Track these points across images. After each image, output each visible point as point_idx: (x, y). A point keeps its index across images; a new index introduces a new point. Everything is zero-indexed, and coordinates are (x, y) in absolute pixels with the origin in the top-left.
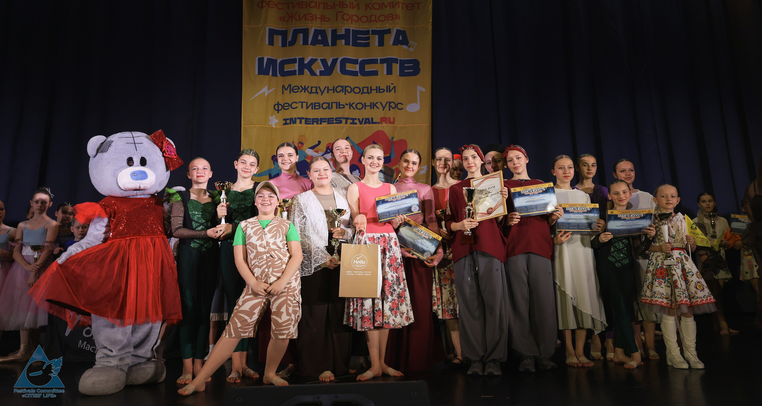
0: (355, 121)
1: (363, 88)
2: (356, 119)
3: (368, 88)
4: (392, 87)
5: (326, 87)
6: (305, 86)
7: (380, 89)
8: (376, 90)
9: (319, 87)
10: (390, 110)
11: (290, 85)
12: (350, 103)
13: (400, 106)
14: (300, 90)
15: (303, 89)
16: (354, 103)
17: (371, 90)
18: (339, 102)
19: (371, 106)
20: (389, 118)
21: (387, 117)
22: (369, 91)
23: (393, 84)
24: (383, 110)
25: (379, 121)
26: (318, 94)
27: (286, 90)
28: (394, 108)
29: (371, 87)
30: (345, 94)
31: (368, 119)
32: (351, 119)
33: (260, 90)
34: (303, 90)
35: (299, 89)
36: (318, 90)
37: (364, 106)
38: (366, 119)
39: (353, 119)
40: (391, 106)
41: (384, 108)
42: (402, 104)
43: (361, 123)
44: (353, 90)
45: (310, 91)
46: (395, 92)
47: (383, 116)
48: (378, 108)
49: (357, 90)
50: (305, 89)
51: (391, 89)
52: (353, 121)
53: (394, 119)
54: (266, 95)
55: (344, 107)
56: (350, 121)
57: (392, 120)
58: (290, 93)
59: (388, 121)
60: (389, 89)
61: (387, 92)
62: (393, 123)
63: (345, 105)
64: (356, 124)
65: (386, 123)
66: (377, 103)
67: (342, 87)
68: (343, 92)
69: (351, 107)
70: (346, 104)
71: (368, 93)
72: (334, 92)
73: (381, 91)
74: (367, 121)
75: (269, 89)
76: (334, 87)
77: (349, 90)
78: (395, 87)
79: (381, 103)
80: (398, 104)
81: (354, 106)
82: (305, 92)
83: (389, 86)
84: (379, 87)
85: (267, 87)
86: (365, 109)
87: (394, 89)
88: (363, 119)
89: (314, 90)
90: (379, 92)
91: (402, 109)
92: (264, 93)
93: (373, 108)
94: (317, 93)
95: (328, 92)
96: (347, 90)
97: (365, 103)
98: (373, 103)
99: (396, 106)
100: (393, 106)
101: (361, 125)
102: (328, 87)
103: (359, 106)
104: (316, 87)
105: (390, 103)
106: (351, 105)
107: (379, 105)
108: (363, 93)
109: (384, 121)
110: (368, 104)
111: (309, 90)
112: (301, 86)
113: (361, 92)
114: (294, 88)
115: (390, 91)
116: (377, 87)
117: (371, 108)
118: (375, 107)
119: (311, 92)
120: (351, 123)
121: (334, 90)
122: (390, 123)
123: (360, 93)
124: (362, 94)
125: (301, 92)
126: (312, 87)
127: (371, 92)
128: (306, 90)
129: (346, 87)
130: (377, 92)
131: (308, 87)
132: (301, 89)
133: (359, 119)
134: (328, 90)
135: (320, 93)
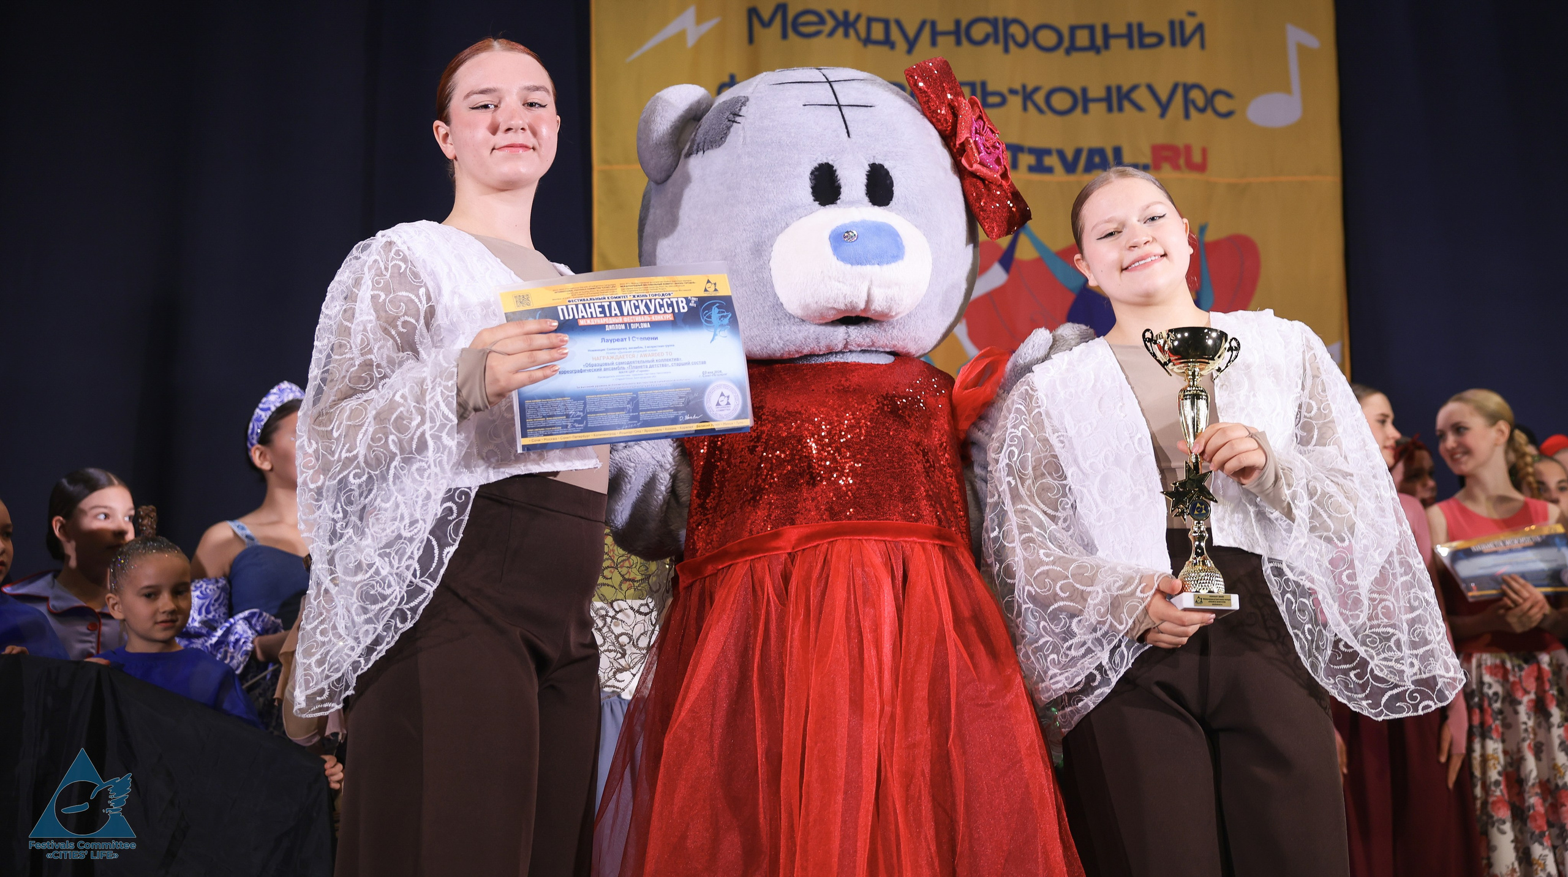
0: (1048, 161)
1: (1073, 29)
2: (1048, 152)
3: (1091, 29)
4: (1190, 25)
5: (923, 24)
6: (846, 14)
7: (1142, 35)
8: (1129, 36)
9: (898, 23)
10: (1187, 116)
11: (782, 8)
12: (1024, 87)
13: (1222, 104)
14: (827, 28)
15: (838, 24)
16: (1036, 89)
17: (1107, 36)
18: (984, 84)
19: (1108, 99)
20: (1188, 149)
21: (1180, 143)
22: (1099, 41)
23: (1192, 14)
24: (1163, 115)
25: (1147, 159)
26: (892, 45)
27: (766, 25)
28: (1202, 110)
29: (1105, 27)
30: (1006, 50)
31: (1101, 152)
32: (1032, 151)
33: (664, 23)
34: (840, 31)
35: (822, 21)
36: (895, 34)
37: (1081, 100)
38: (1092, 152)
39: (1040, 153)
40: (1194, 102)
41: (1164, 108)
42: (1228, 95)
43: (1070, 167)
44: (1031, 36)
45: (863, 34)
46: (1203, 45)
47: (1160, 140)
48: (1139, 108)
49: (1047, 38)
50: (846, 24)
51: (1189, 30)
52: (1040, 161)
53: (1204, 151)
54: (691, 41)
55: (1003, 102)
56: (1026, 160)
57: (1197, 158)
58: (785, 36)
59: (1182, 162)
60: (1179, 36)
61: (1173, 43)
62: (1202, 168)
63: (1005, 91)
64: (1050, 170)
65: (1176, 167)
66: (1134, 88)
67: (994, 22)
68: (996, 41)
69: (1030, 106)
70: (1013, 92)
71: (1093, 47)
72: (958, 43)
73: (1148, 40)
74: (1097, 160)
75: (700, 19)
76: (958, 23)
77: (1020, 36)
78: (1200, 28)
79: (1150, 88)
80: (1217, 92)
81: (1039, 98)
82: (846, 35)
83: (1182, 23)
84: (1140, 26)
85: (690, 14)
86: (1085, 110)
87: (1197, 38)
88: (1078, 152)
89: (878, 31)
90: (1142, 45)
91: (1229, 114)
92: (681, 36)
93: (1121, 109)
94: (888, 42)
95: (934, 43)
96: (1013, 37)
97: (1084, 91)
98: (1119, 88)
99: (1210, 101)
100: (1201, 102)
101: (1072, 178)
102: (933, 24)
103: (1061, 101)
104: (886, 23)
105: (1187, 89)
106: (1027, 96)
107: (1142, 96)
108: (1072, 48)
109: (1167, 159)
110: (1096, 91)
111: (861, 26)
112: (832, 13)
113: (1066, 43)
114: (803, 19)
115: (1185, 42)
116: (1130, 26)
117: (1110, 109)
118: (1126, 105)
119: (868, 41)
120: (1031, 169)
121: (961, 33)
122: (1192, 166)
123: (1061, 51)
124: (1068, 52)
125: (831, 34)
126: (870, 21)
127: (1107, 46)
128: (852, 32)
129: (1007, 23)
130: (1131, 45)
131: (858, 17)
132: (830, 23)
133: (1061, 154)
134: (935, 35)
135: (901, 45)
